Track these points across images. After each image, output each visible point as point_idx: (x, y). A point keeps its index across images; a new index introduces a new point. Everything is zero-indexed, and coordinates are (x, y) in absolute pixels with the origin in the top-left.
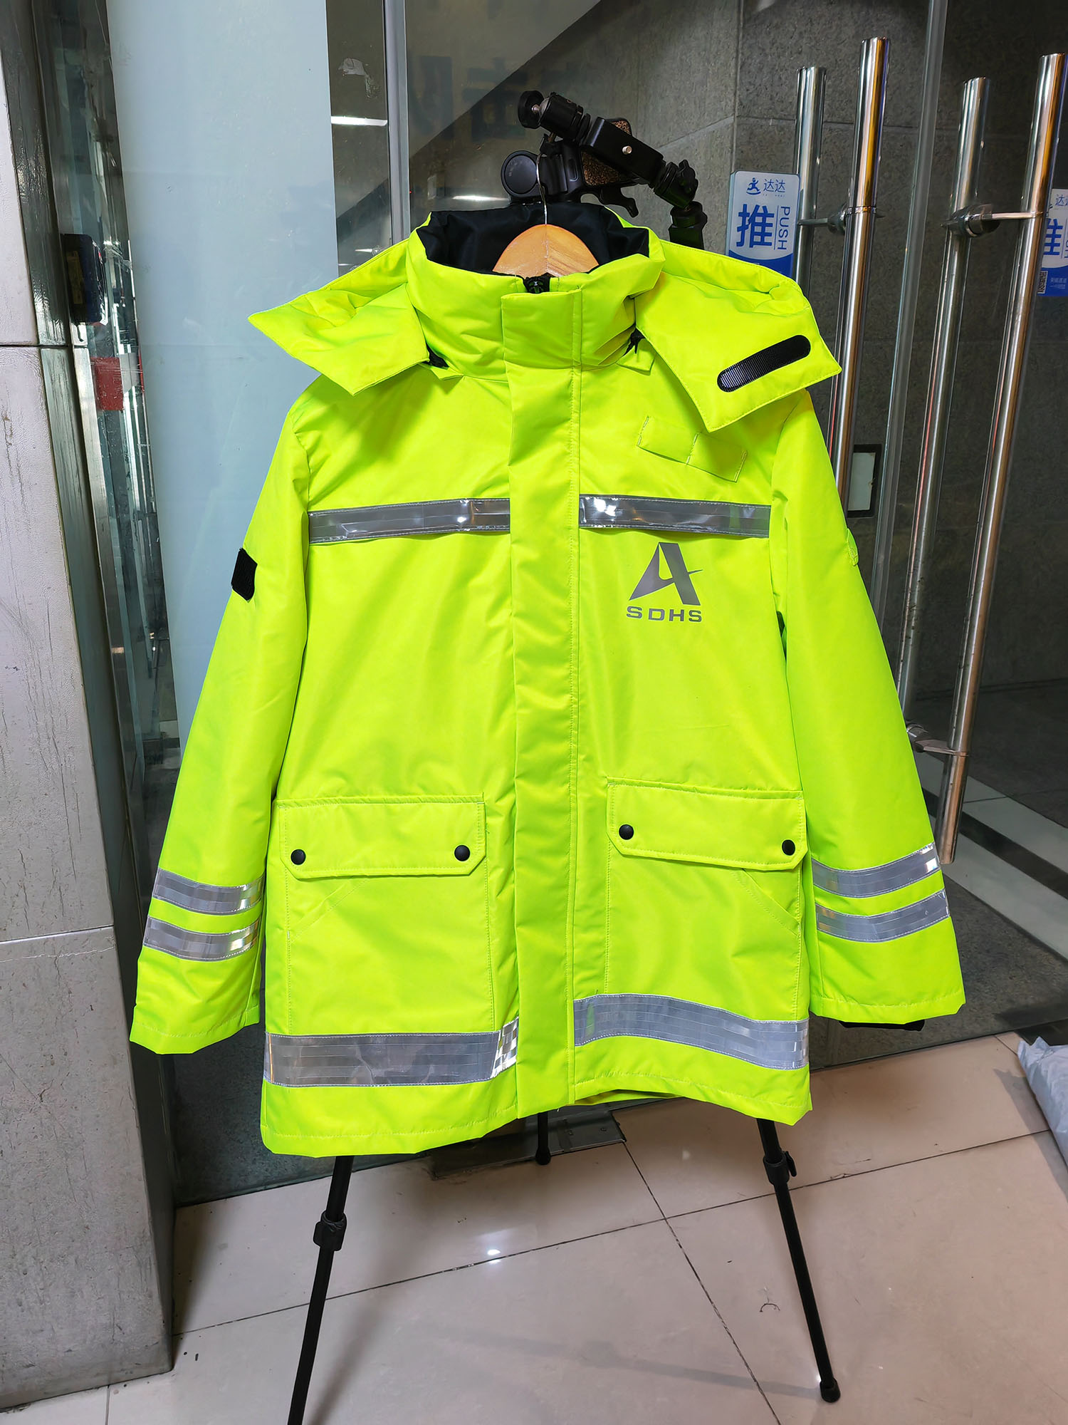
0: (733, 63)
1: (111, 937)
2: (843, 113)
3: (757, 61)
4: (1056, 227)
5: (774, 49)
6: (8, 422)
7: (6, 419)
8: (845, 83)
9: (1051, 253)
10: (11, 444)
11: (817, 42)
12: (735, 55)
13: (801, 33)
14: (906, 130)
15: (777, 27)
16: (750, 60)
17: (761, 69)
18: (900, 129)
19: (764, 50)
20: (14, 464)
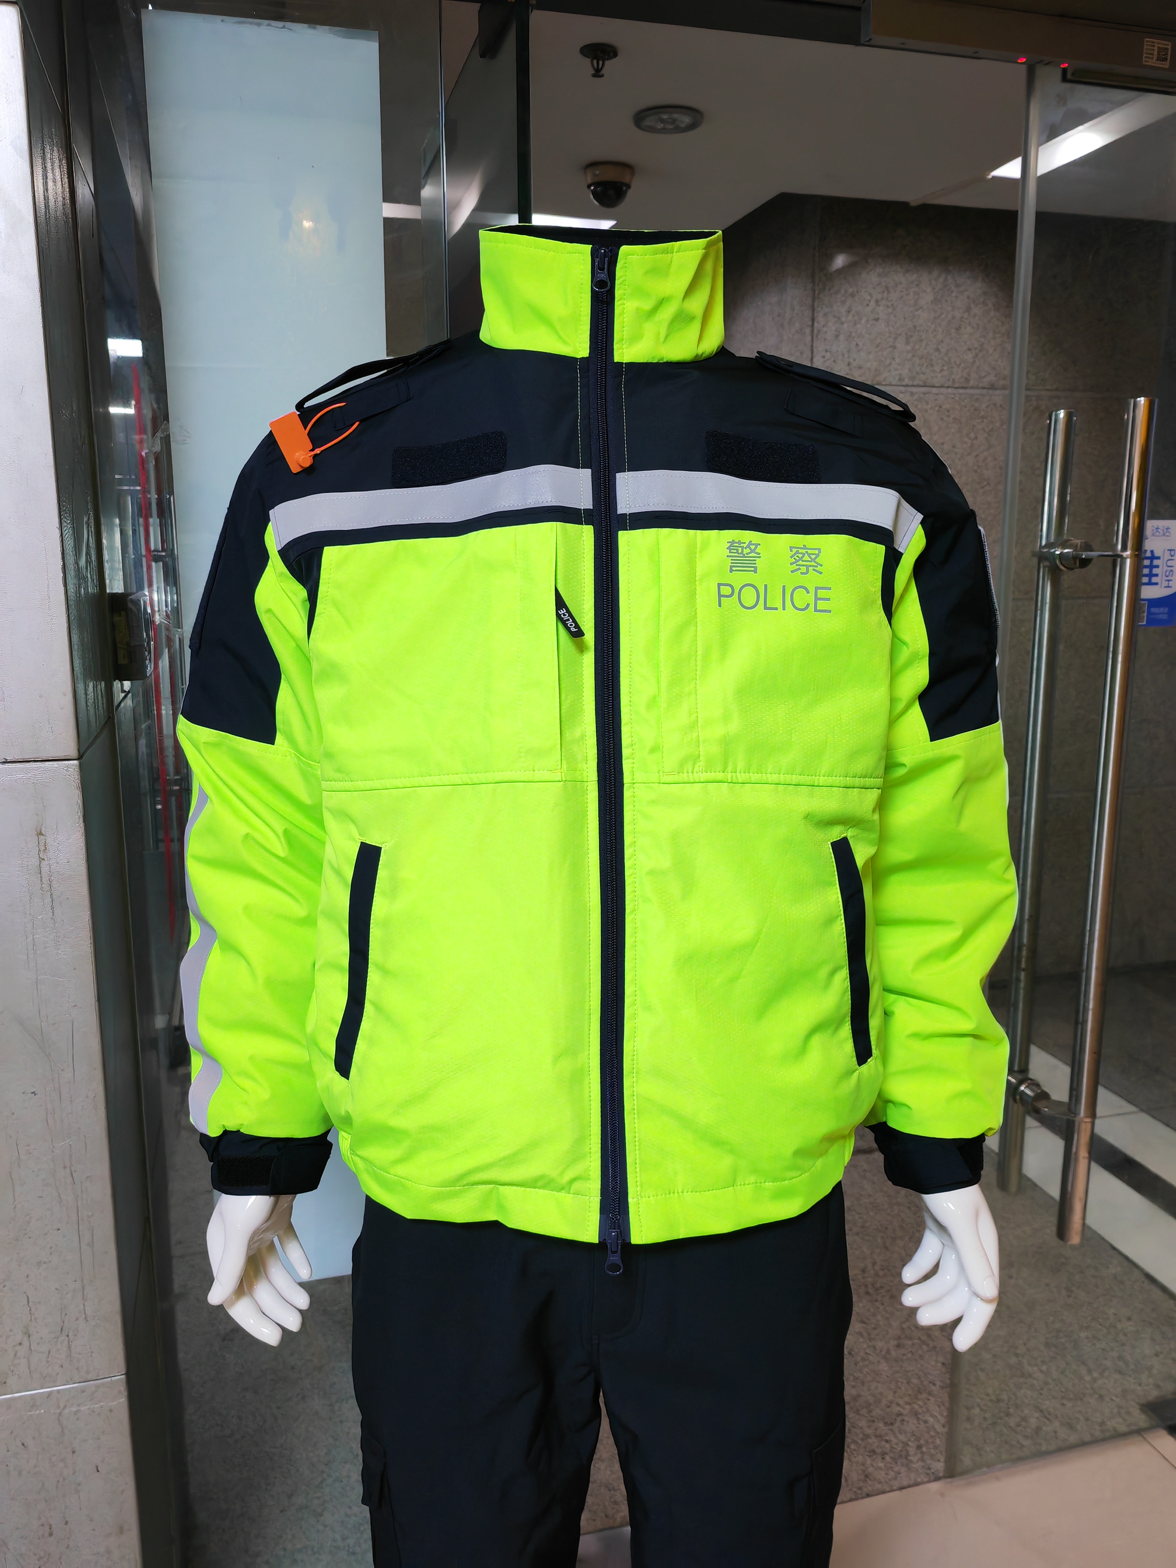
0: (808, 331)
1: (122, 1388)
2: (923, 377)
3: (834, 328)
4: (1153, 557)
5: (850, 318)
6: (42, 837)
7: (41, 834)
8: (925, 348)
9: (1150, 583)
10: (43, 859)
11: (894, 309)
12: (810, 323)
13: (877, 301)
14: (991, 392)
15: (852, 295)
16: (825, 329)
17: (837, 336)
18: (985, 391)
19: (839, 318)
20: (45, 879)
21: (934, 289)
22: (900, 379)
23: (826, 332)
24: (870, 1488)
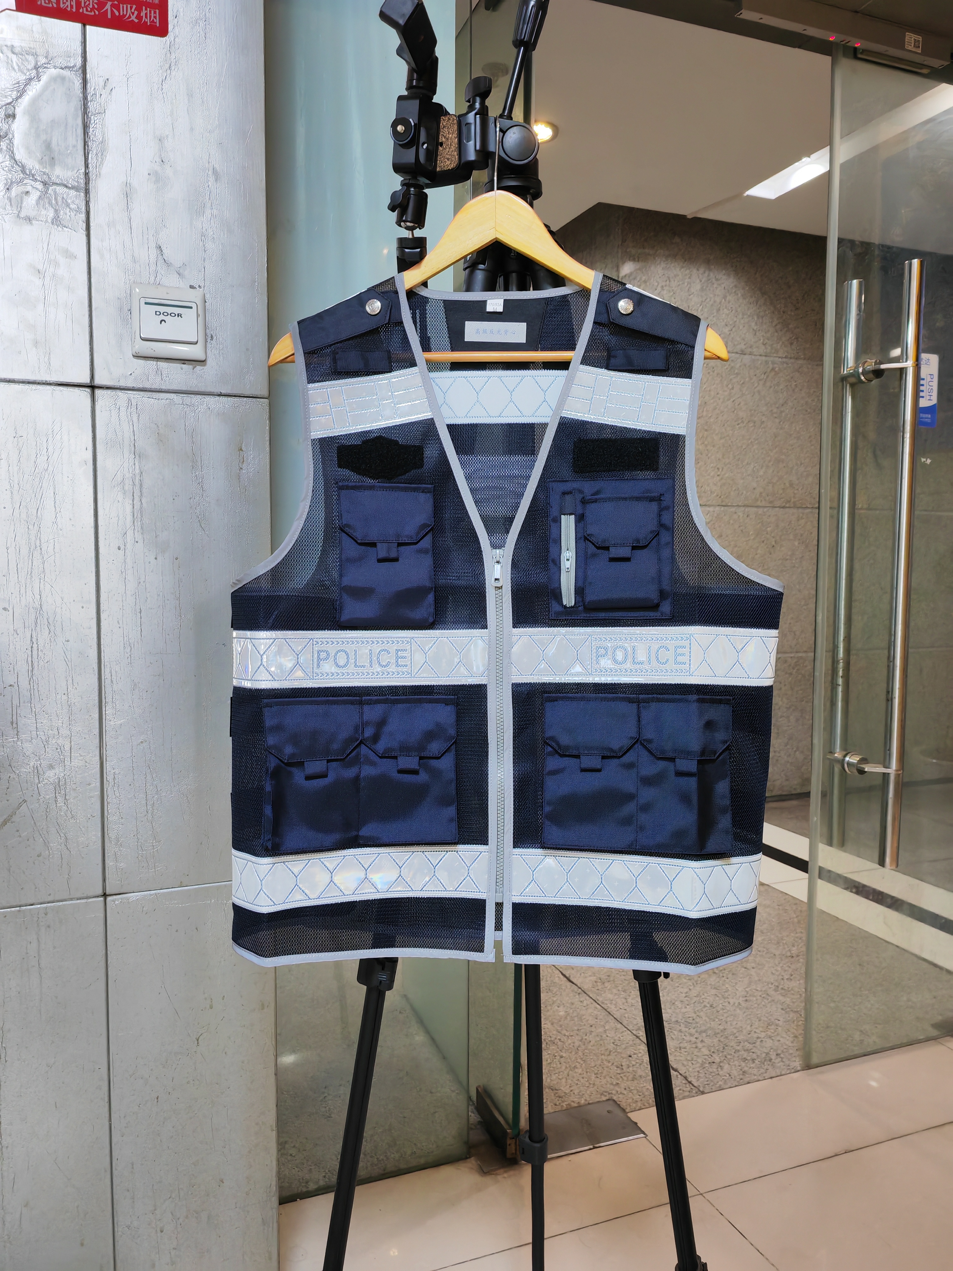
6: (241, 452)
20: (242, 484)
21: (701, 281)
24: (749, 1079)
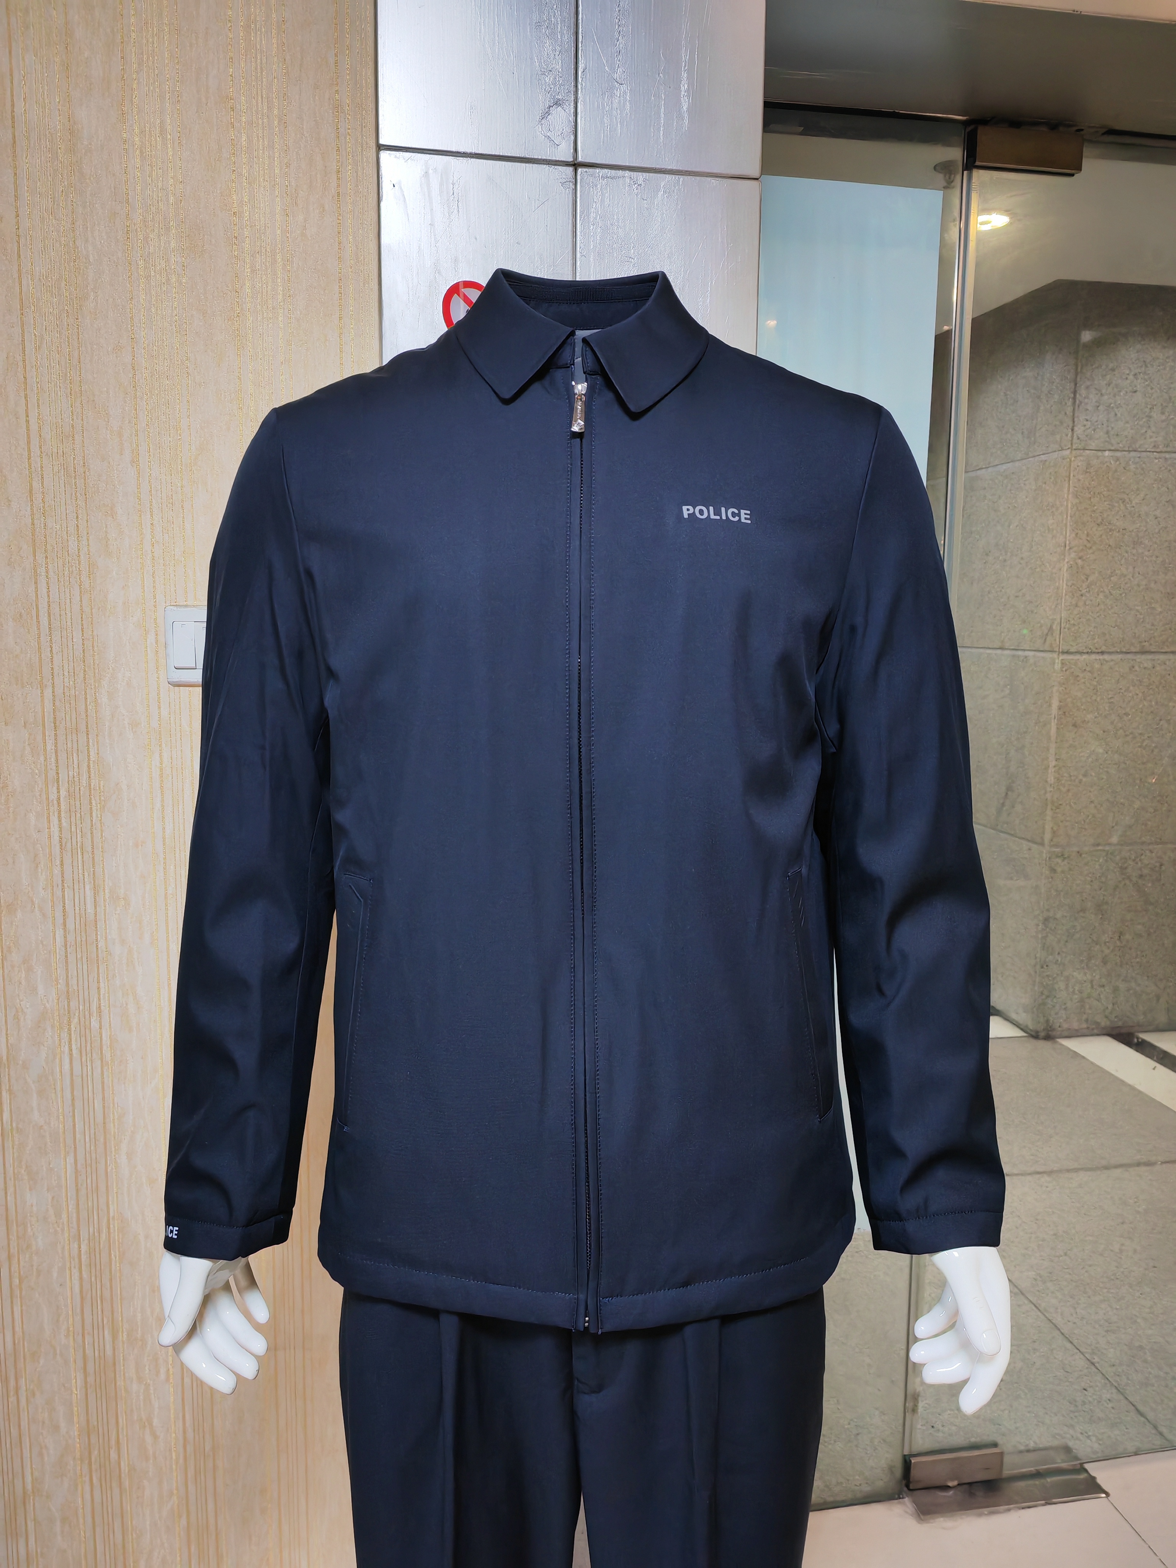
12: (1072, 396)
22: (1155, 446)
23: (1087, 404)
